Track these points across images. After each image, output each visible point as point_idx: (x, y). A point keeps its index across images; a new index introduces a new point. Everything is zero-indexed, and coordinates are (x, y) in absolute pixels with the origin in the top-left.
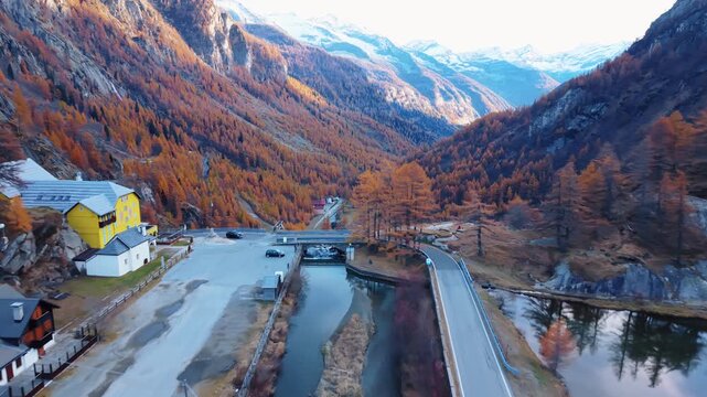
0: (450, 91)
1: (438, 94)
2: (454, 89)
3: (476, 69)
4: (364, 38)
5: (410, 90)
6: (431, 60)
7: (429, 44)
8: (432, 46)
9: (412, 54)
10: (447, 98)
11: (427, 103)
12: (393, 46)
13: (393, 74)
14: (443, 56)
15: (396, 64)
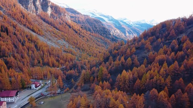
0: (130, 31)
1: (127, 32)
2: (132, 31)
3: (138, 26)
4: (104, 16)
5: (118, 31)
6: (125, 23)
7: (124, 19)
8: (125, 19)
9: (119, 21)
10: (129, 34)
11: (123, 35)
12: (113, 18)
13: (113, 26)
14: (128, 22)
15: (114, 24)
